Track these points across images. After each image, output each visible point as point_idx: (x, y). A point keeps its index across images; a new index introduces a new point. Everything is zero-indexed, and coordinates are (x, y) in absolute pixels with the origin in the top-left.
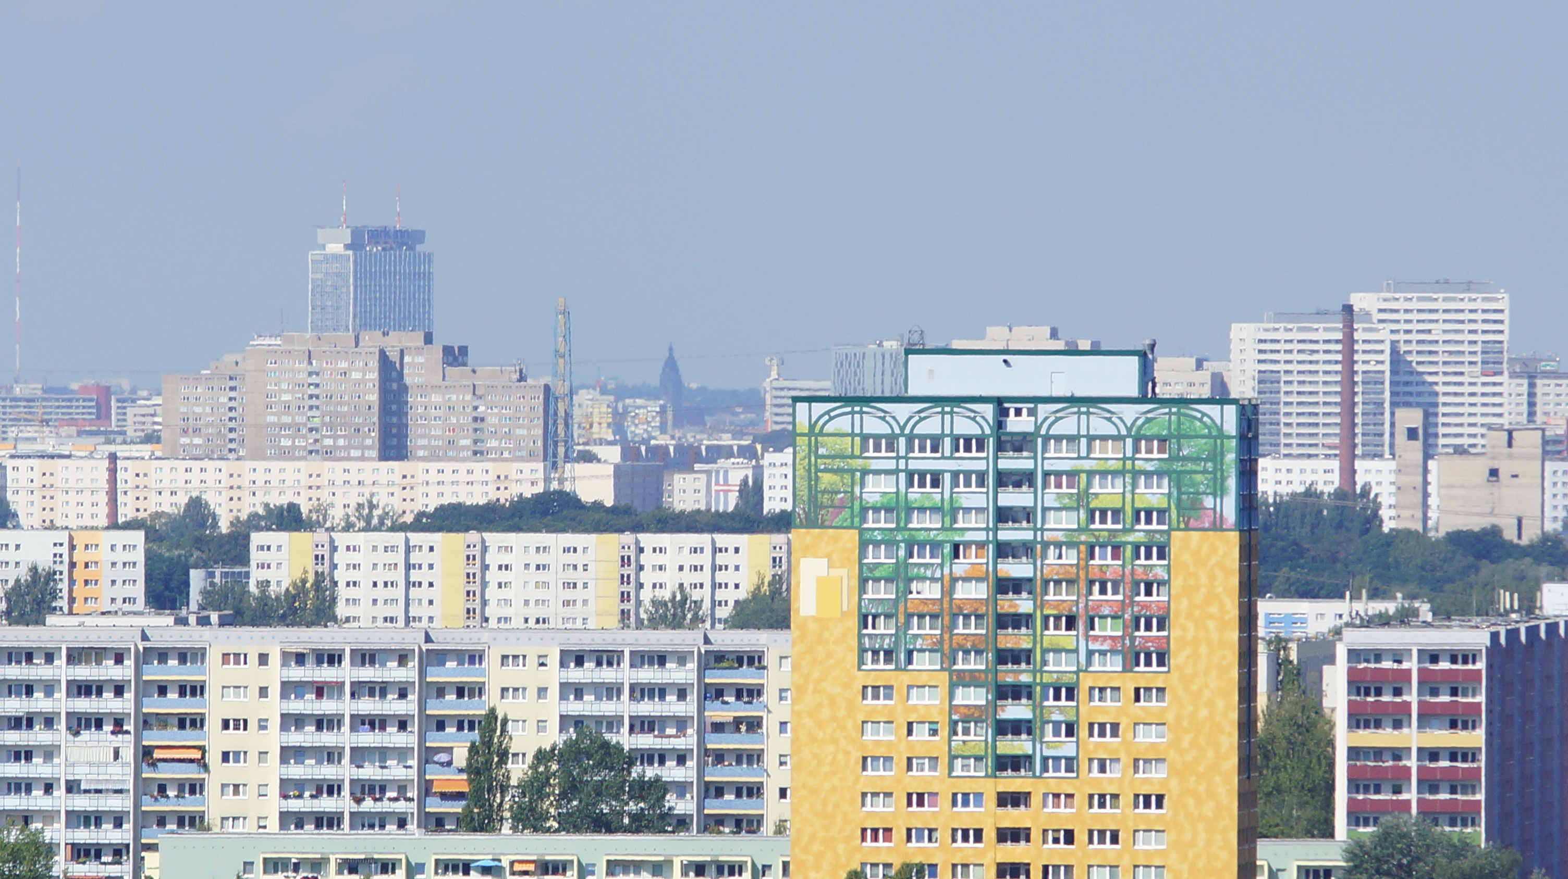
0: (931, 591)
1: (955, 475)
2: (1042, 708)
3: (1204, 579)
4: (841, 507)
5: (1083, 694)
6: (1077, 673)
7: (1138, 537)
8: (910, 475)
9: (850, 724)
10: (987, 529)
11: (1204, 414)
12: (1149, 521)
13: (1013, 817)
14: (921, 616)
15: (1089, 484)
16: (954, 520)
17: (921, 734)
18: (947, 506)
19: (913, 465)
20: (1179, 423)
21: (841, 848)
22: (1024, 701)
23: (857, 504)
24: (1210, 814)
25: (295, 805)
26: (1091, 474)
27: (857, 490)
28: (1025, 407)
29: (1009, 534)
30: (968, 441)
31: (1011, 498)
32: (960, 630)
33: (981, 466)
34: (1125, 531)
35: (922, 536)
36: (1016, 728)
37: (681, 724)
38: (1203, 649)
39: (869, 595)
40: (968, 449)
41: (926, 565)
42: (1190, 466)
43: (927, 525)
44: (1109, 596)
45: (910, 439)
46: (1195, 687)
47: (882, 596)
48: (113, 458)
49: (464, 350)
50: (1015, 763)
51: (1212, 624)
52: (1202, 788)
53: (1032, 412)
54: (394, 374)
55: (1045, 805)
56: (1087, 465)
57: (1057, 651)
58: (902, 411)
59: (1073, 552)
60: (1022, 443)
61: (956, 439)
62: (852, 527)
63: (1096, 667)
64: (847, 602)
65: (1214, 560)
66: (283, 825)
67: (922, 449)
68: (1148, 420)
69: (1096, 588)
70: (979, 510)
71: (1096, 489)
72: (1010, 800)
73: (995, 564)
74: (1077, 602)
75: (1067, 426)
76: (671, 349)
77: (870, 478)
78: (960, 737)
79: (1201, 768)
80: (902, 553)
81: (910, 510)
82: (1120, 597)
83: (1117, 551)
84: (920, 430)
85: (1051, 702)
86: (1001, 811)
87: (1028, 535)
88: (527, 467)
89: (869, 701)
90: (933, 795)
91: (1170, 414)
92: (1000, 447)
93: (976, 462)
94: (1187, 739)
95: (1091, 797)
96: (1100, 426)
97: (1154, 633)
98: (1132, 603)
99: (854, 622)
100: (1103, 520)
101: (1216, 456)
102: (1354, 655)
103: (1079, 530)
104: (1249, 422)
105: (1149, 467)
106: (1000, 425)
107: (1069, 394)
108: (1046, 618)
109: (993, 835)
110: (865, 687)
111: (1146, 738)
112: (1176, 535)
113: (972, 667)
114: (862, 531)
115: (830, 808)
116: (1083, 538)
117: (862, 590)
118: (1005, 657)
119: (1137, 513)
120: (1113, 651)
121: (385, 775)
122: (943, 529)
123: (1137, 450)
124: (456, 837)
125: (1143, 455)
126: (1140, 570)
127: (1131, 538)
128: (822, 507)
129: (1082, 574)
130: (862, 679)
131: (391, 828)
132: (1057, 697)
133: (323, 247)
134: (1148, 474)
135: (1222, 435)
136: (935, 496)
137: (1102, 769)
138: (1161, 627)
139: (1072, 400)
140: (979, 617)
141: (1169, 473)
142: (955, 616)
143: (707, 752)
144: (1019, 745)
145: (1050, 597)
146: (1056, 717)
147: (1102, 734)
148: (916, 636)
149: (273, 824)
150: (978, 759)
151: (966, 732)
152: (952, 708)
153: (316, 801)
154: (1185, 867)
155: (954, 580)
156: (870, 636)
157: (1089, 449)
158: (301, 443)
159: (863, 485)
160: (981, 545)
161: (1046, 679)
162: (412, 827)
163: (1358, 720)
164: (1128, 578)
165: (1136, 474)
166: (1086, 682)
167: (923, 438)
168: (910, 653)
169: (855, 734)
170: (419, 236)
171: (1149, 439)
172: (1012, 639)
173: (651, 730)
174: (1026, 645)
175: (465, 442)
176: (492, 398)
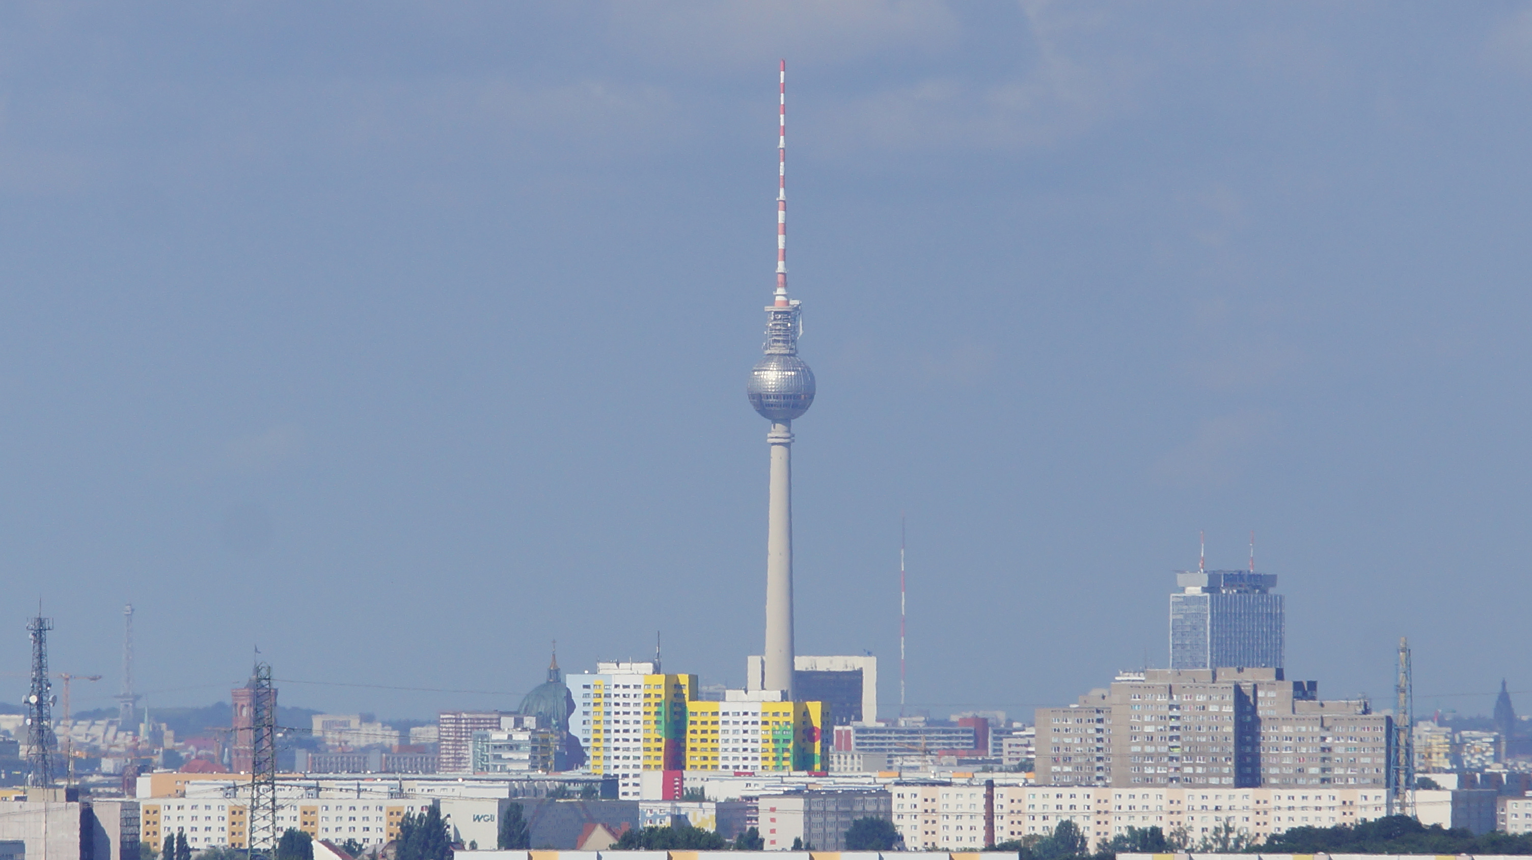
48: (990, 785)
49: (1313, 685)
54: (1249, 708)
76: (1504, 684)
88: (1371, 793)
133: (1183, 590)
158: (1161, 771)
170: (1271, 580)
175: (1314, 770)
176: (1338, 729)
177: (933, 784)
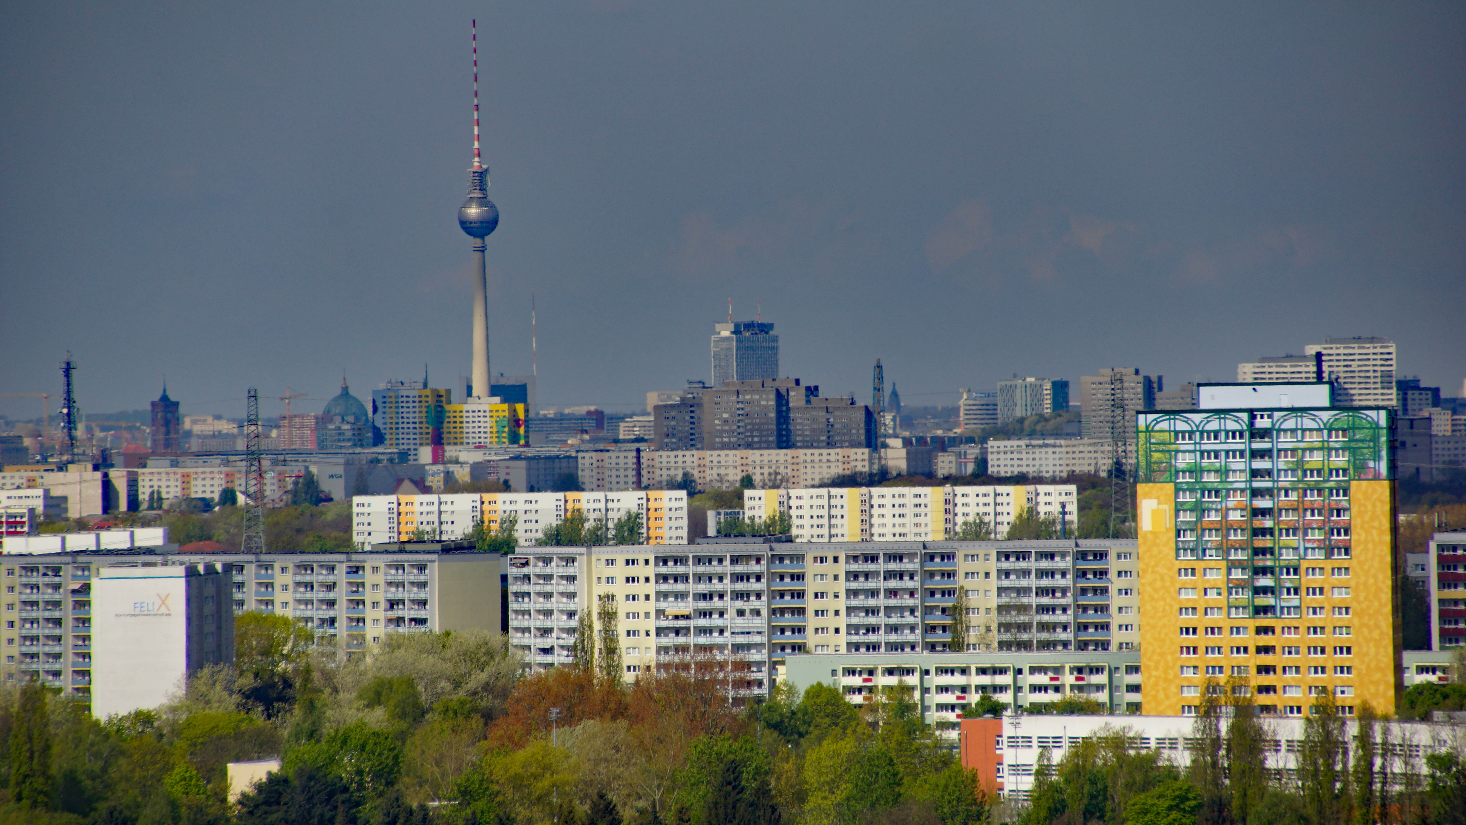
0: (1214, 517)
1: (1227, 452)
2: (1280, 579)
3: (1370, 507)
4: (1165, 471)
5: (1303, 571)
6: (1299, 560)
7: (1332, 484)
8: (1202, 452)
9: (1172, 590)
10: (1246, 482)
11: (1368, 416)
12: (1338, 475)
13: (1265, 640)
14: (1210, 530)
15: (1303, 456)
16: (1227, 477)
17: (1212, 595)
18: (1223, 469)
19: (1204, 447)
20: (1354, 421)
21: (1169, 658)
22: (1269, 575)
23: (1173, 469)
24: (1377, 637)
25: (855, 639)
26: (1304, 450)
27: (1173, 461)
28: (1266, 414)
29: (1257, 484)
30: (1234, 433)
31: (1259, 464)
32: (1232, 537)
33: (1242, 447)
34: (1325, 481)
35: (1210, 486)
36: (1265, 590)
37: (1064, 591)
38: (1370, 546)
39: (1181, 519)
40: (1234, 437)
41: (1213, 502)
42: (1361, 445)
43: (1213, 480)
44: (1316, 518)
45: (1202, 433)
46: (1366, 567)
47: (1188, 519)
48: (638, 451)
50: (1265, 610)
51: (1375, 532)
52: (1372, 623)
53: (1270, 417)
54: (784, 402)
55: (1283, 633)
56: (1302, 445)
57: (1287, 548)
58: (1197, 418)
59: (1295, 494)
60: (1264, 434)
61: (1227, 432)
62: (1171, 482)
63: (1309, 557)
64: (1169, 523)
65: (1375, 496)
66: (849, 650)
67: (1209, 438)
68: (1336, 420)
69: (1309, 513)
70: (1241, 471)
71: (1307, 459)
72: (1262, 630)
73: (1251, 501)
74: (1298, 521)
75: (1290, 424)
76: (894, 384)
77: (1180, 455)
78: (1234, 596)
79: (1371, 612)
80: (1199, 495)
81: (1202, 471)
82: (1322, 518)
83: (1320, 492)
84: (1207, 428)
85: (1285, 576)
86: (1257, 637)
87: (1269, 485)
88: (860, 451)
89: (1183, 577)
90: (1220, 628)
91: (1348, 416)
92: (1253, 436)
93: (1238, 444)
94: (1362, 595)
95: (1309, 628)
96: (1308, 423)
97: (1343, 537)
98: (1329, 521)
99: (1173, 534)
100: (1312, 476)
101: (1375, 439)
102: (1441, 547)
103: (1299, 481)
104: (1393, 419)
105: (1337, 446)
106: (1252, 424)
107: (1290, 406)
108: (1281, 530)
109: (1254, 650)
110: (1180, 570)
111: (1338, 596)
112: (1354, 483)
113: (1240, 558)
114: (1176, 484)
115: (1163, 636)
116: (1301, 486)
117: (1177, 516)
118: (1258, 552)
119: (1331, 471)
120: (1319, 548)
121: (903, 621)
122: (1221, 482)
123: (1330, 436)
124: (944, 655)
125: (1334, 439)
126: (1333, 503)
127: (1328, 485)
128: (1154, 471)
129: (1301, 506)
130: (1178, 565)
131: (908, 650)
132: (1288, 573)
133: (719, 333)
134: (1337, 450)
135: (1378, 427)
136: (1216, 463)
137: (1315, 613)
138: (1346, 534)
139: (1293, 410)
140: (1243, 530)
141: (1349, 448)
142: (1229, 530)
143: (1078, 606)
144: (1268, 600)
145: (1283, 518)
146: (1288, 585)
147: (1314, 593)
148: (1207, 541)
149: (843, 649)
150: (1244, 608)
151: (1237, 593)
152: (1229, 581)
153: (866, 637)
154: (1364, 667)
155: (1228, 509)
156: (1182, 542)
157: (1303, 436)
158: (733, 440)
159: (1176, 459)
160: (1243, 490)
161: (1282, 563)
162: (918, 649)
163: (1445, 582)
164: (1327, 508)
165: (1330, 449)
166: (1304, 565)
167: (1209, 432)
168: (1204, 550)
169: (1175, 595)
170: (771, 326)
171: (1337, 430)
172: (1262, 542)
173: (1047, 595)
174: (1269, 544)
175: (823, 438)
176: (837, 413)
177: (601, 451)
